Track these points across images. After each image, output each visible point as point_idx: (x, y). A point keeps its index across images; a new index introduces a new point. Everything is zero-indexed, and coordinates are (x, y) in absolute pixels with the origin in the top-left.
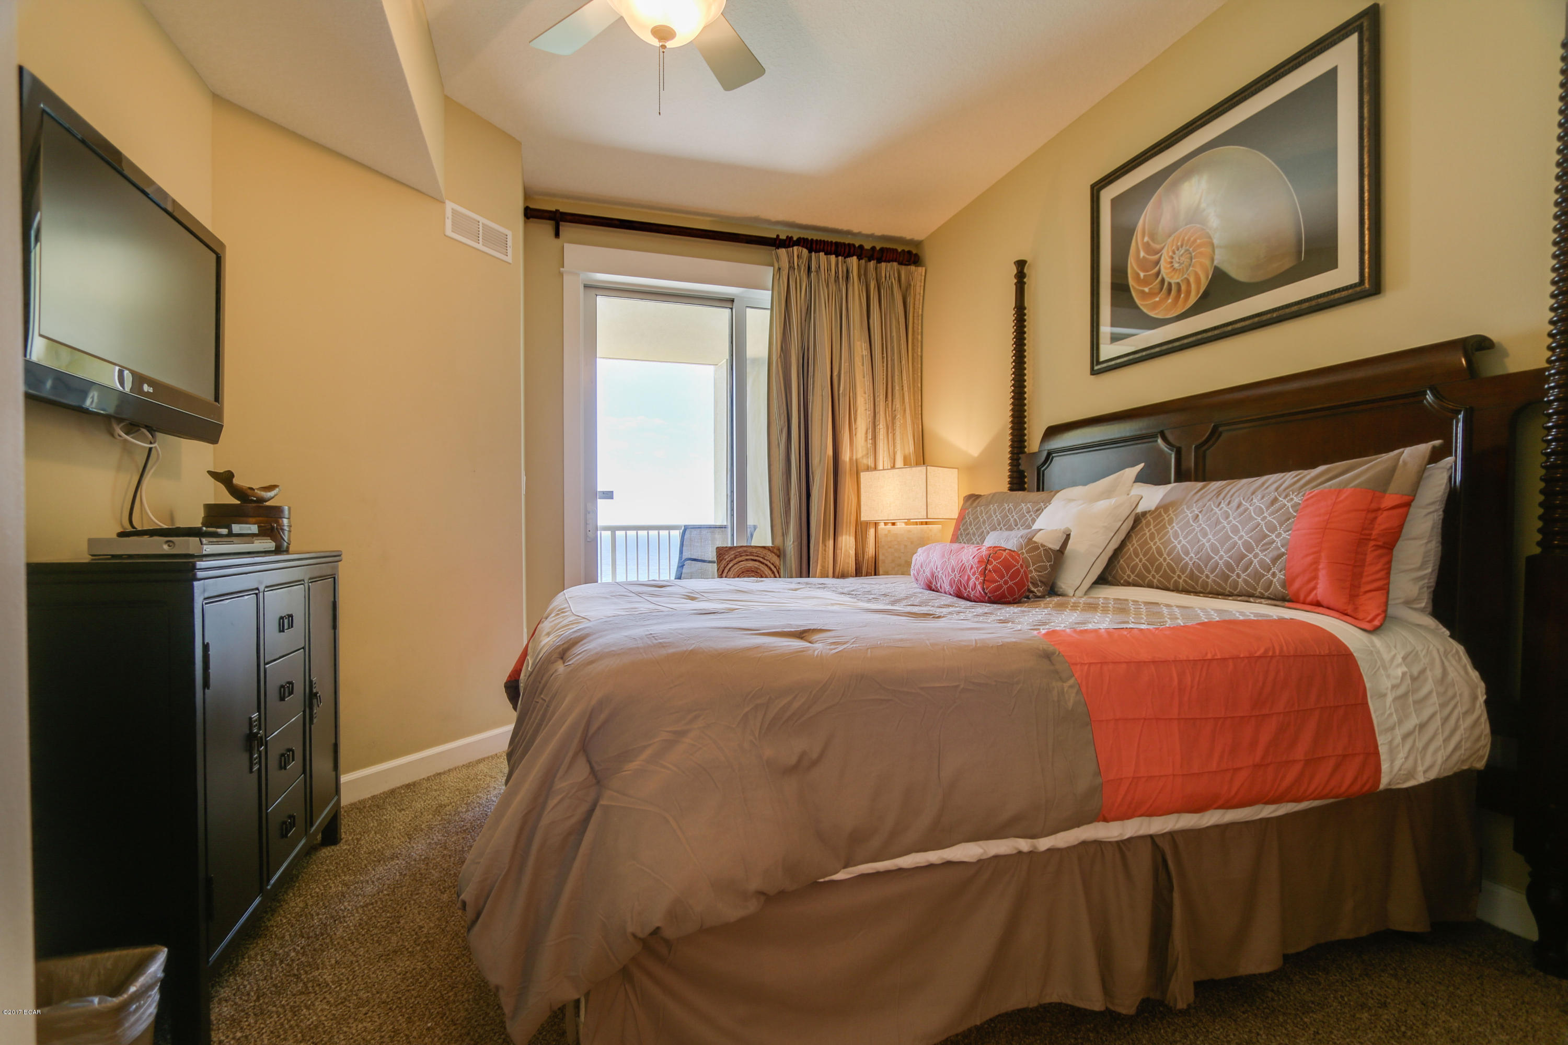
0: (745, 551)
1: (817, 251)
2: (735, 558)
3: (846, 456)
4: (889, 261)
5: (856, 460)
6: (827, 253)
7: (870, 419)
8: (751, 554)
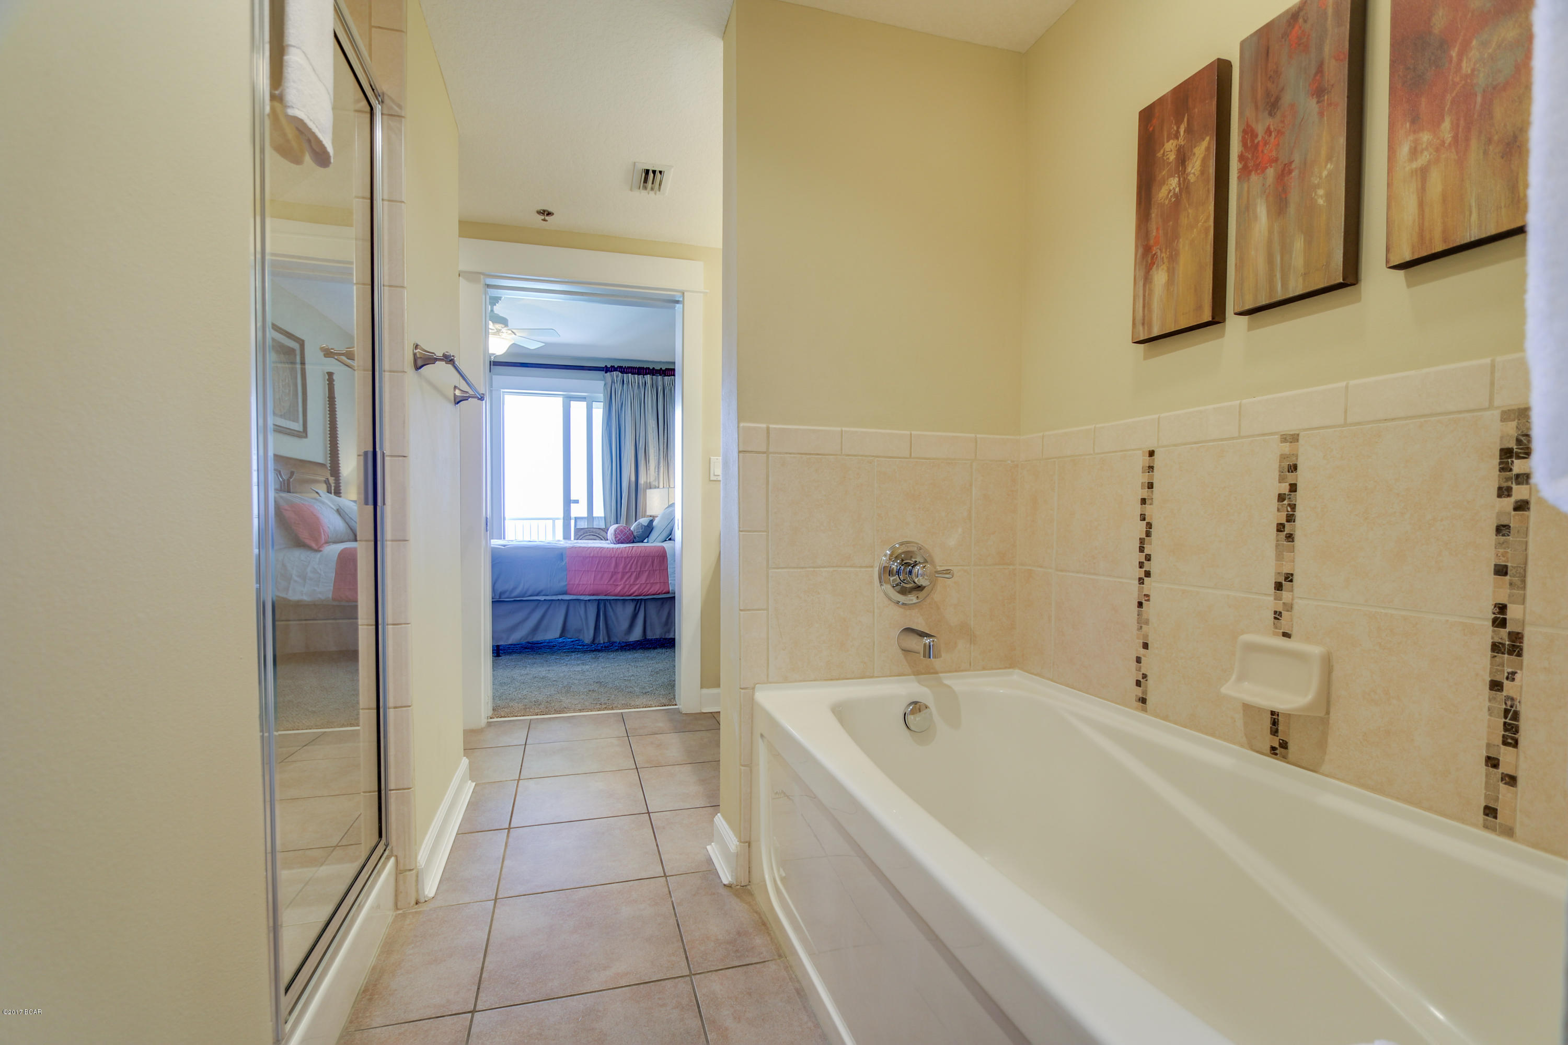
0: (589, 531)
1: (627, 373)
2: (584, 534)
3: (642, 480)
4: (669, 376)
5: (650, 483)
6: (633, 373)
7: (657, 461)
8: (592, 532)
